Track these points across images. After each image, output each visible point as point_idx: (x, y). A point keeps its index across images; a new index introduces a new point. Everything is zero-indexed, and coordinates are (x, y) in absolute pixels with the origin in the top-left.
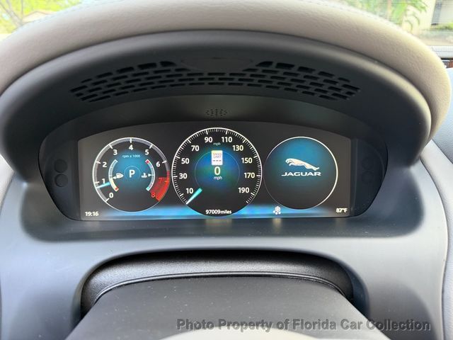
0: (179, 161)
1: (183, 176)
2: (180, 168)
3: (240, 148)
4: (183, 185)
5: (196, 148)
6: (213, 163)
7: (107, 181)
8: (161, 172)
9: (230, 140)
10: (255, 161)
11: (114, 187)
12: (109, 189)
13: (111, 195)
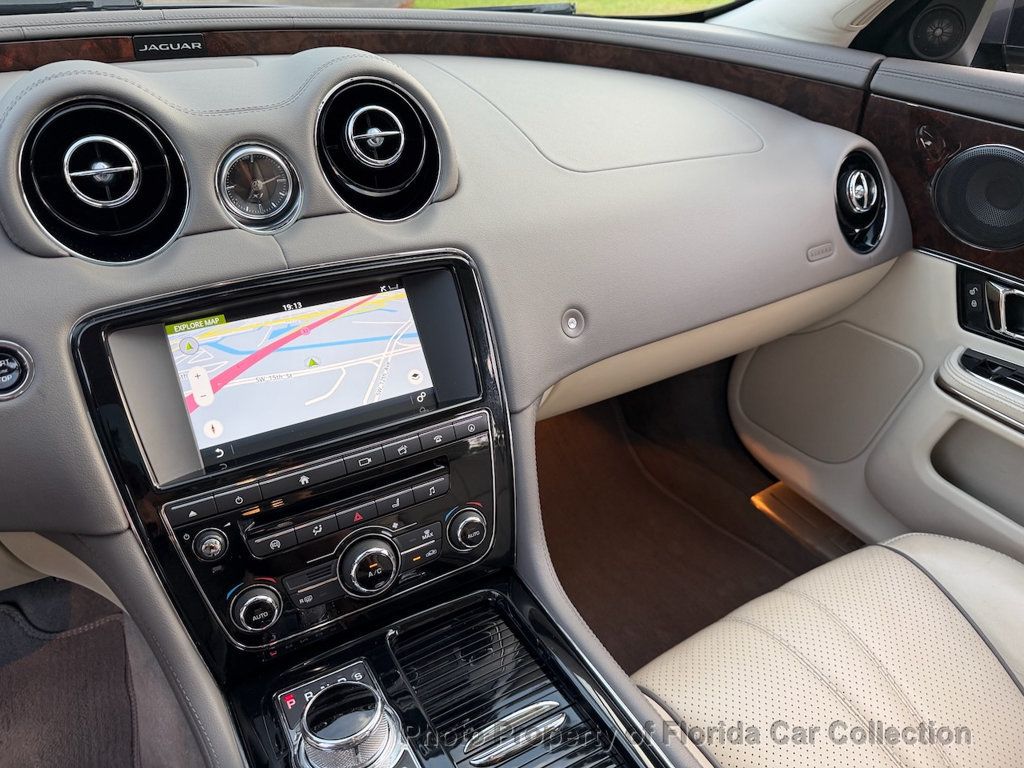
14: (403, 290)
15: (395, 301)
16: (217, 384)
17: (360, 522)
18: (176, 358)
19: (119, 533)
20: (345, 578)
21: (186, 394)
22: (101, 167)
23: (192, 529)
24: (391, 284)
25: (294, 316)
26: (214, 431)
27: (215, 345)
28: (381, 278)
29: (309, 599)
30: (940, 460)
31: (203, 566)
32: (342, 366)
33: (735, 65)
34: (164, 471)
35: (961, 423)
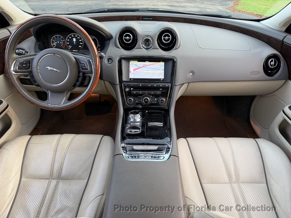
0: (67, 40)
1: (68, 43)
2: (67, 42)
3: (79, 38)
4: (68, 45)
5: (70, 38)
6: (74, 41)
7: (54, 44)
8: (64, 42)
9: (77, 36)
10: (82, 41)
11: (55, 45)
12: (54, 45)
13: (55, 46)
14: (164, 63)
15: (162, 64)
16: (134, 70)
17: (146, 94)
18: (130, 65)
19: (117, 85)
20: (142, 100)
21: (130, 70)
22: (128, 37)
23: (125, 87)
24: (163, 61)
25: (147, 63)
26: (132, 76)
27: (136, 65)
28: (161, 60)
29: (137, 102)
31: (125, 92)
32: (151, 72)
34: (124, 79)
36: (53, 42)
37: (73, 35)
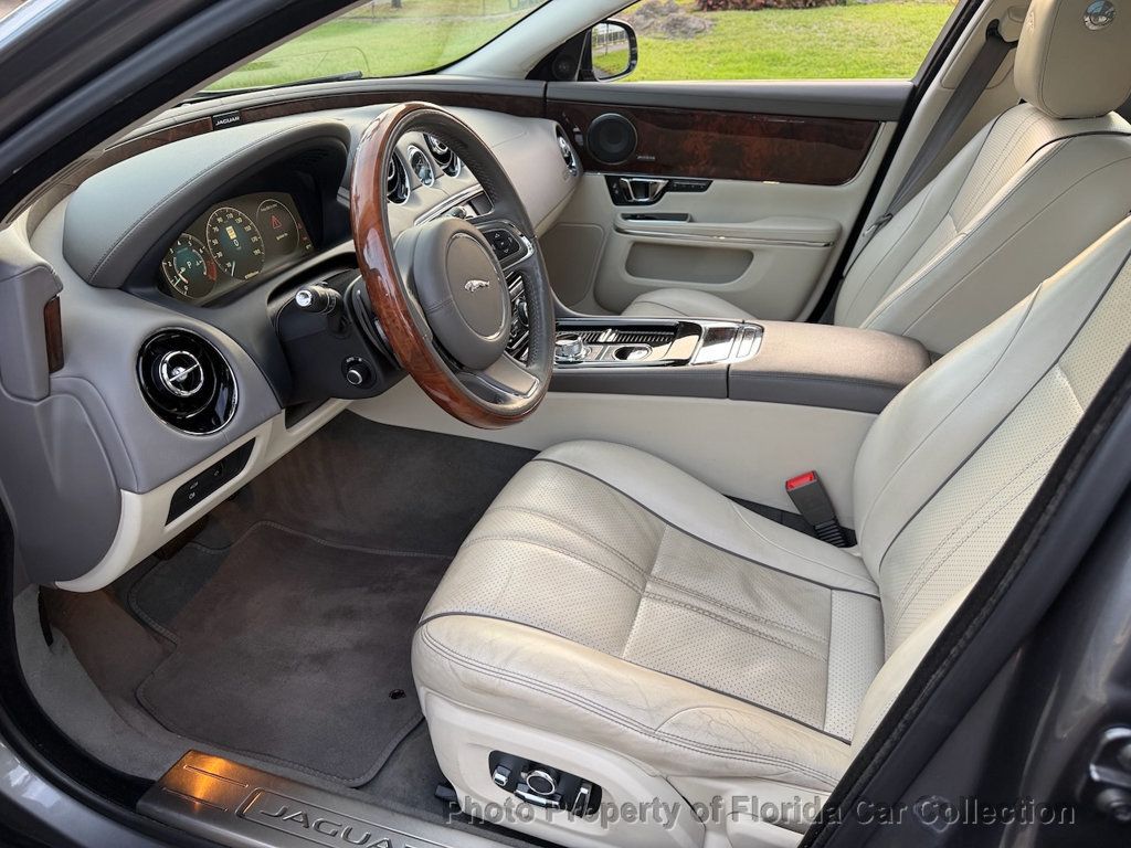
0: (212, 244)
1: (220, 255)
4: (223, 261)
5: (216, 229)
6: (231, 238)
7: (178, 277)
8: (206, 256)
9: (232, 216)
10: (252, 227)
11: (184, 280)
12: (181, 284)
13: (186, 288)
30: (630, 270)
33: (479, 94)
35: (636, 244)
36: (173, 274)
37: (220, 215)
